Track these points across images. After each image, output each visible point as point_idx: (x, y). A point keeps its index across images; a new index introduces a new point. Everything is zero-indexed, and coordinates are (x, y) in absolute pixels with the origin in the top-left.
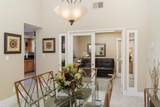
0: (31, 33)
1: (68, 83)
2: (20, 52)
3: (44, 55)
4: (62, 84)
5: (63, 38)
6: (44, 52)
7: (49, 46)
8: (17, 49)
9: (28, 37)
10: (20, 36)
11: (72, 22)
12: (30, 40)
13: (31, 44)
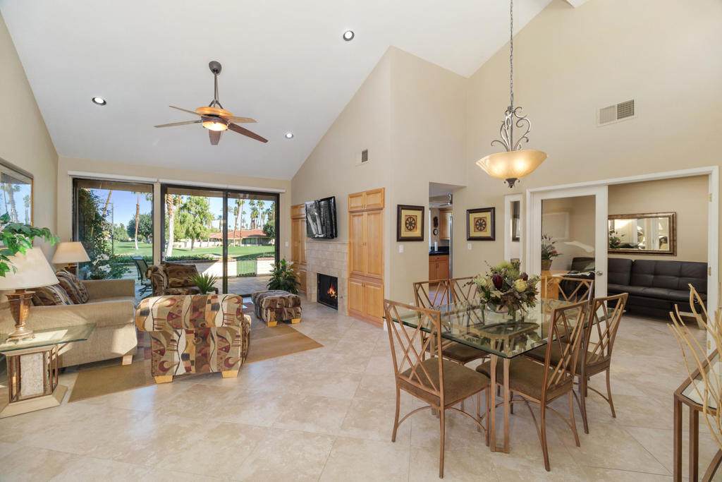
0: (442, 199)
1: (497, 294)
2: (421, 239)
3: (470, 244)
4: (487, 295)
5: (516, 205)
6: (470, 239)
7: (480, 225)
8: (417, 233)
9: (437, 205)
10: (421, 209)
11: (511, 181)
12: (443, 211)
13: (444, 221)
